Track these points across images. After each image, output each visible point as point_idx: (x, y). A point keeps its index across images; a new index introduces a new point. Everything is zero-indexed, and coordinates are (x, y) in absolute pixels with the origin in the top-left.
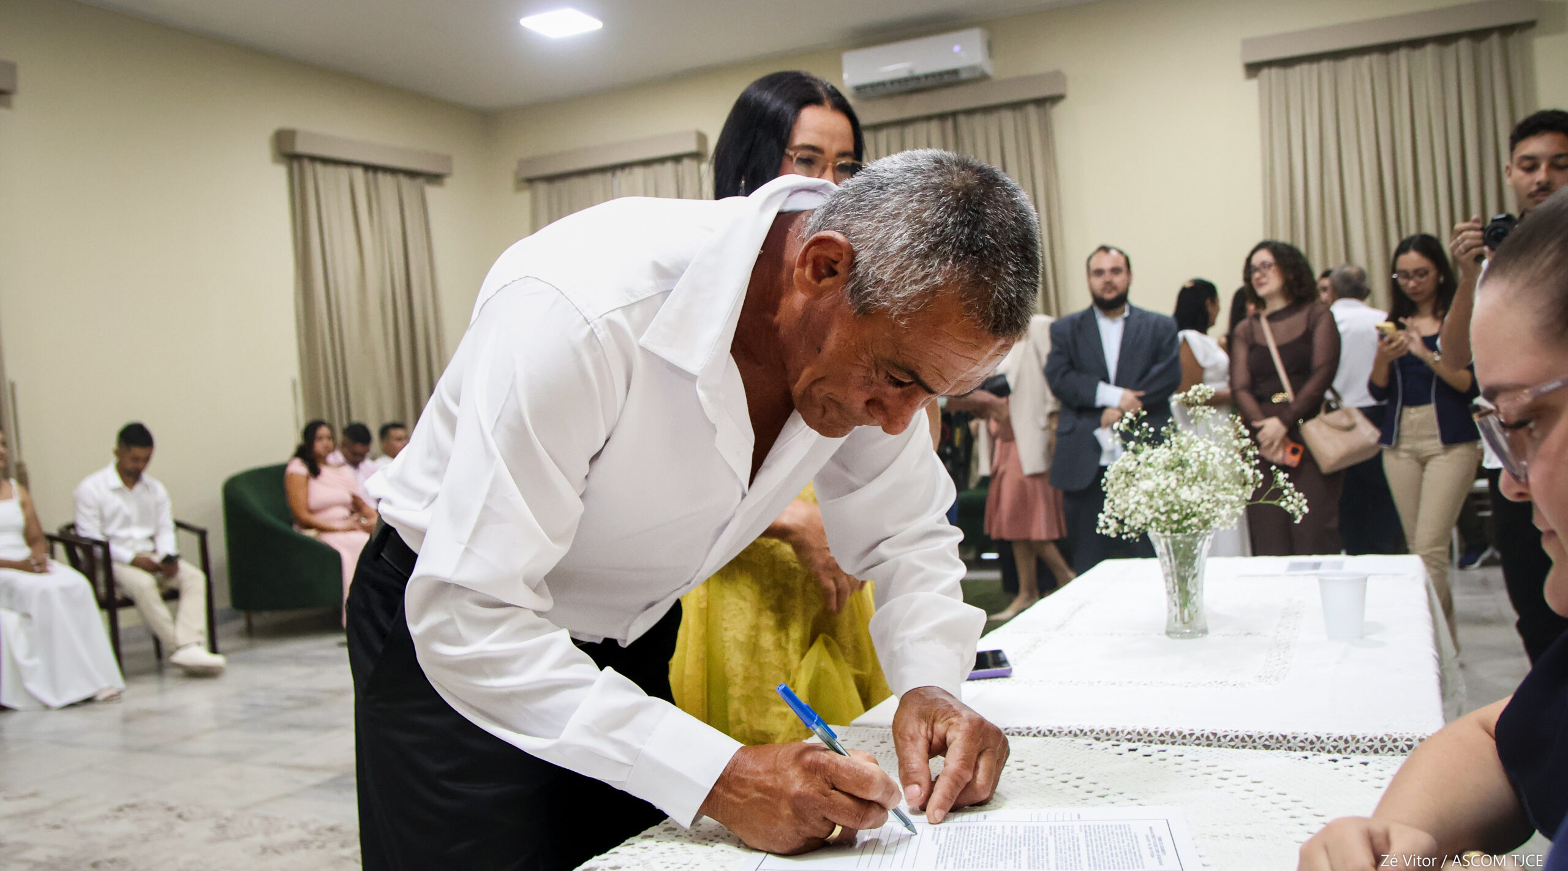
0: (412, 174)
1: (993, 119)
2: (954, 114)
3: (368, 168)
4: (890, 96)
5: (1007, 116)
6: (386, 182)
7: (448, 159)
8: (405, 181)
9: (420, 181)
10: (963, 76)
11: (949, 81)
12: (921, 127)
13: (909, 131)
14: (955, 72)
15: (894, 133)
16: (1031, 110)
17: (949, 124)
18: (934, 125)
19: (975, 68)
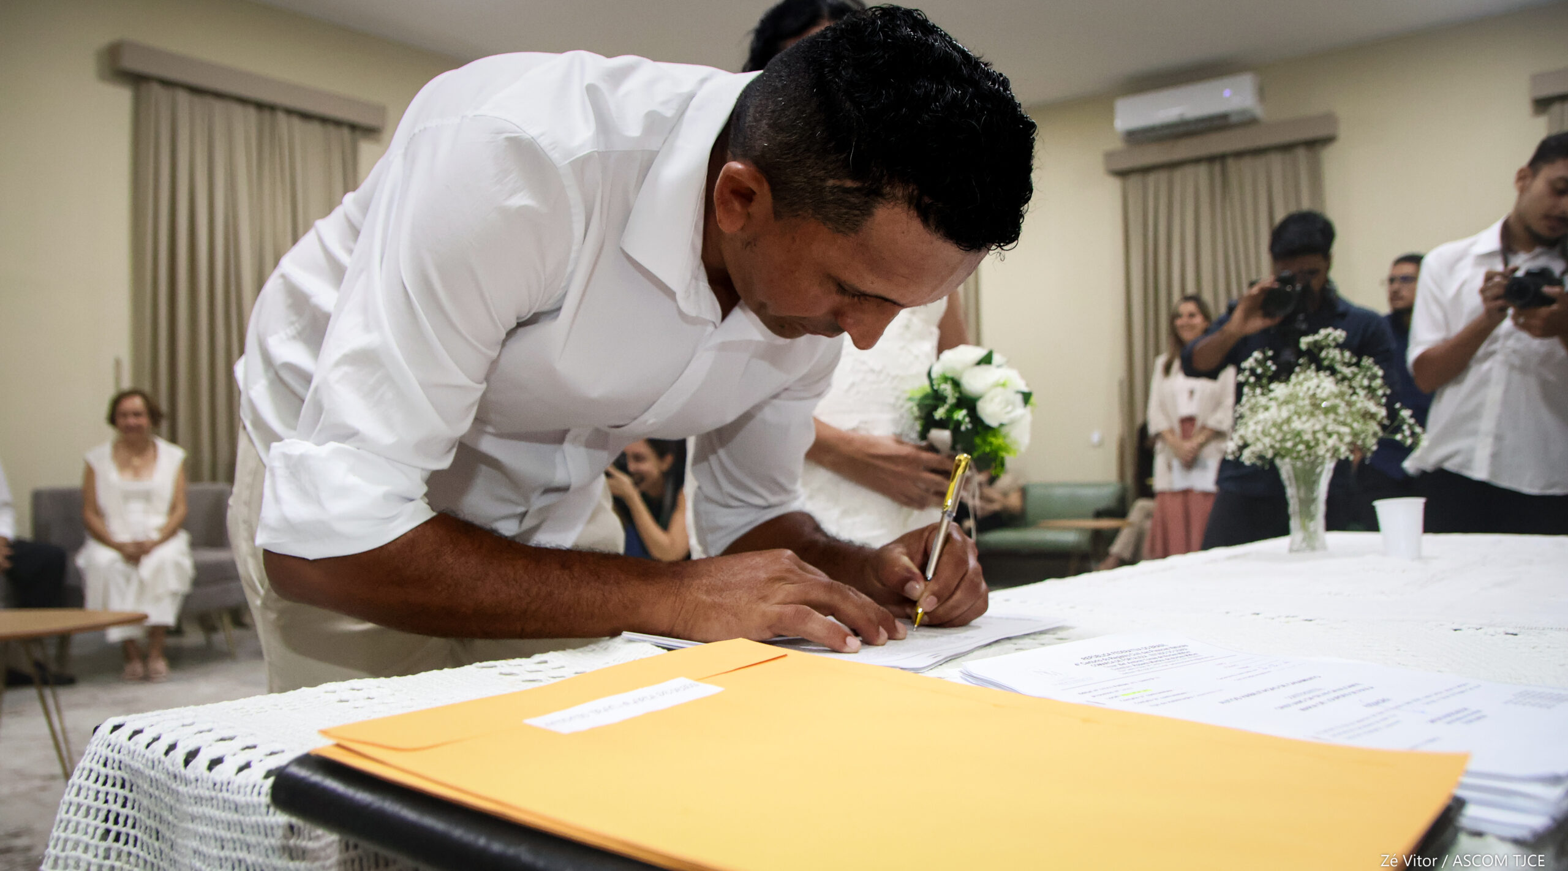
1: (1261, 161)
2: (1223, 157)
4: (1160, 139)
5: (1276, 158)
10: (1234, 119)
11: (1218, 124)
12: (1189, 171)
13: (1178, 174)
14: (1224, 117)
15: (1163, 176)
16: (1301, 153)
17: (1217, 167)
18: (1202, 170)
19: (1243, 112)
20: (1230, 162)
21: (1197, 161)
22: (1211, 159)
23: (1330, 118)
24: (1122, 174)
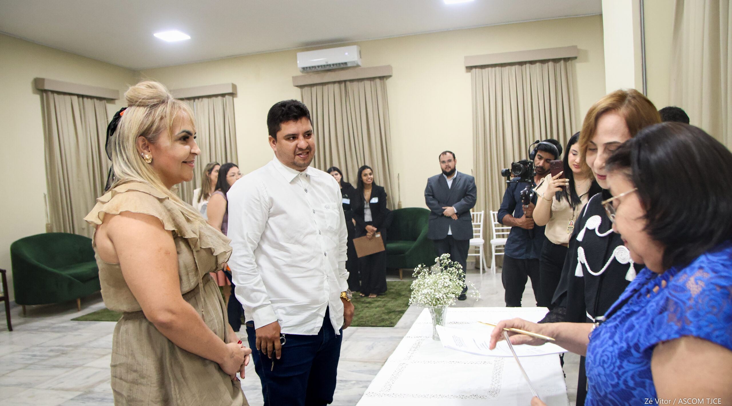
0: (100, 99)
1: (361, 84)
2: (345, 81)
3: (79, 96)
4: (318, 72)
5: (367, 83)
6: (88, 103)
7: (117, 92)
8: (97, 102)
9: (104, 102)
10: (349, 65)
11: (343, 67)
12: (331, 86)
13: (326, 88)
14: (346, 63)
15: (319, 88)
16: (378, 81)
17: (343, 85)
18: (337, 86)
19: (354, 62)
20: (348, 83)
21: (334, 82)
22: (340, 82)
23: (389, 67)
24: (301, 87)
